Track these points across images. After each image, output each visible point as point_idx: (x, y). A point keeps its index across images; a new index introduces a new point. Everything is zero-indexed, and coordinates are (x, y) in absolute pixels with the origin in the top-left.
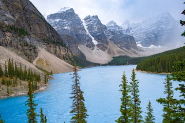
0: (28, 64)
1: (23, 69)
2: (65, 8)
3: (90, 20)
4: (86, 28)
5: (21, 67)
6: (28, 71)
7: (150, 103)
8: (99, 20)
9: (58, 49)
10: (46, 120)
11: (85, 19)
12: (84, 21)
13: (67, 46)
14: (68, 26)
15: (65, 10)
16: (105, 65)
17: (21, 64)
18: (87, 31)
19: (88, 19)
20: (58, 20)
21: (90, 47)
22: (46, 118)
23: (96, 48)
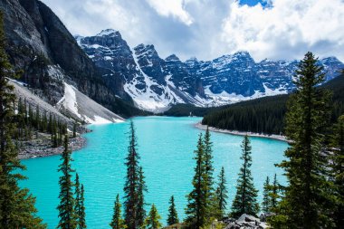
0: (49, 108)
1: (41, 114)
2: (108, 30)
3: (144, 51)
4: (136, 60)
5: (38, 111)
6: (48, 118)
7: (223, 171)
8: (156, 52)
9: (94, 89)
10: (83, 191)
11: (136, 49)
12: (134, 52)
13: (108, 84)
14: (110, 56)
15: (107, 33)
16: (161, 114)
17: (38, 107)
18: (138, 65)
19: (139, 49)
20: (96, 46)
21: (141, 89)
22: (82, 188)
23: (149, 90)
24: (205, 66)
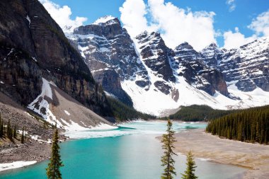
3: (147, 40)
4: (139, 51)
8: (162, 41)
9: (78, 86)
11: (138, 38)
12: (136, 41)
14: (107, 47)
15: (104, 21)
19: (143, 37)
20: (91, 37)
21: (143, 86)
23: (153, 87)
24: (229, 55)
